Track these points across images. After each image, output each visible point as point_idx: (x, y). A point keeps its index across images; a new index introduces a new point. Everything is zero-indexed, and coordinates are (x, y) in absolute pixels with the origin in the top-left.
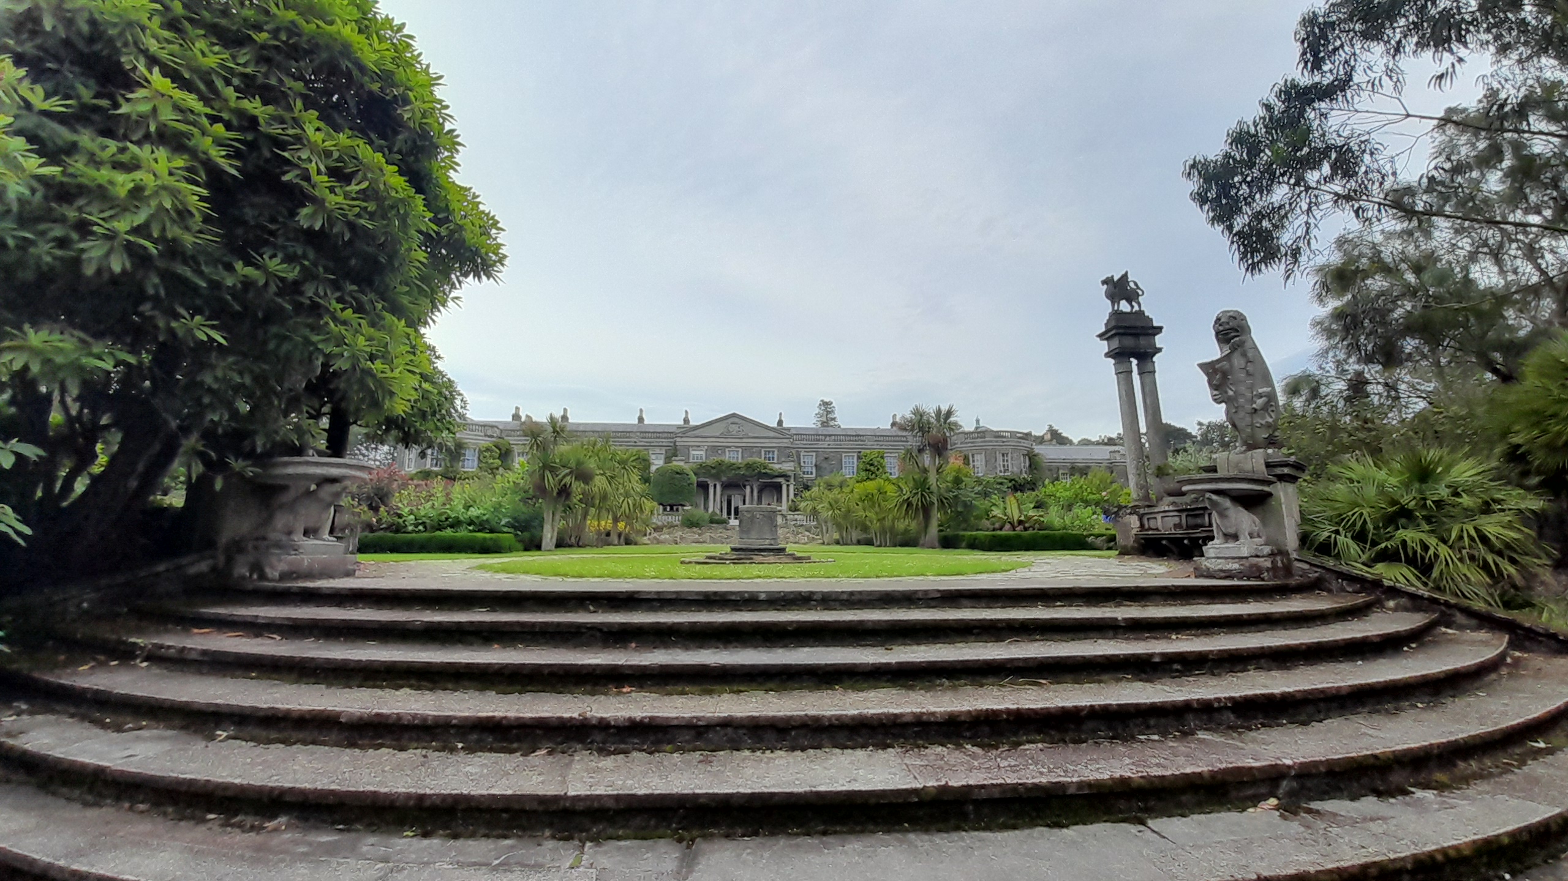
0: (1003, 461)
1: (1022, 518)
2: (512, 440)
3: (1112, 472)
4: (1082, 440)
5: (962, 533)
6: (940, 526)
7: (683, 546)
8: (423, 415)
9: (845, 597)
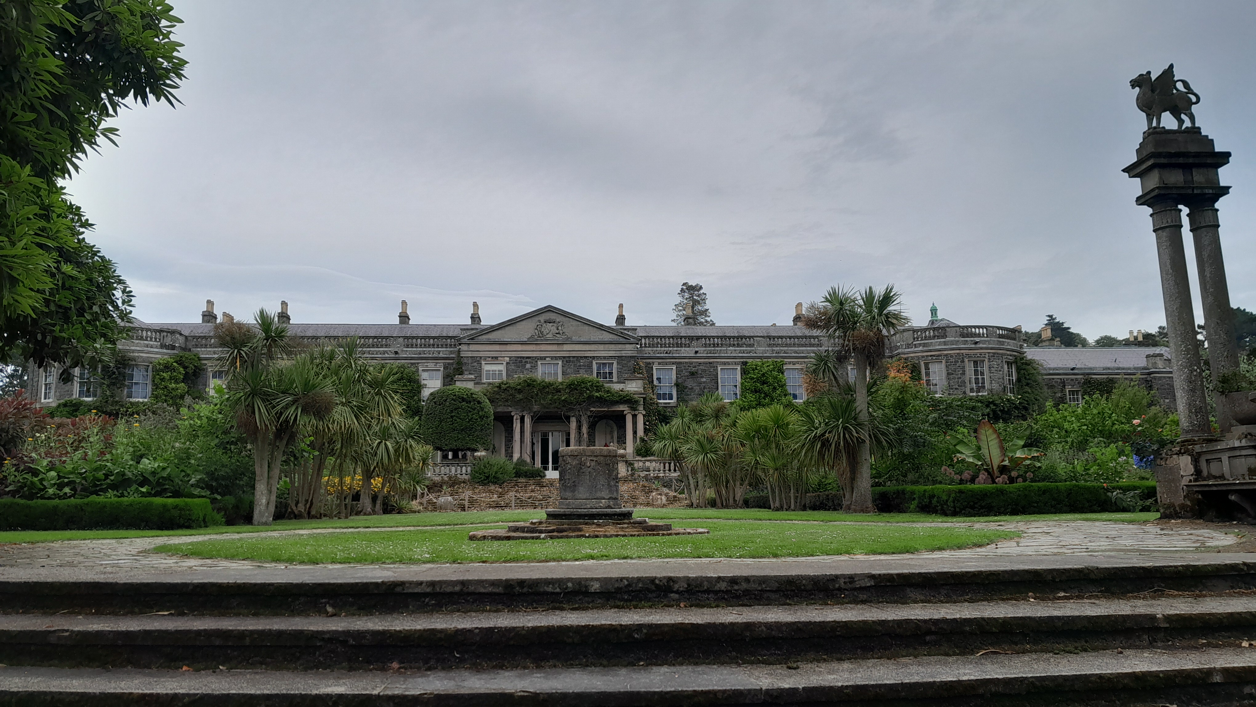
0: (976, 372)
1: (1006, 463)
2: (203, 353)
3: (1150, 388)
4: (1102, 338)
5: (909, 488)
6: (873, 477)
7: (474, 514)
8: (65, 315)
9: (723, 586)
